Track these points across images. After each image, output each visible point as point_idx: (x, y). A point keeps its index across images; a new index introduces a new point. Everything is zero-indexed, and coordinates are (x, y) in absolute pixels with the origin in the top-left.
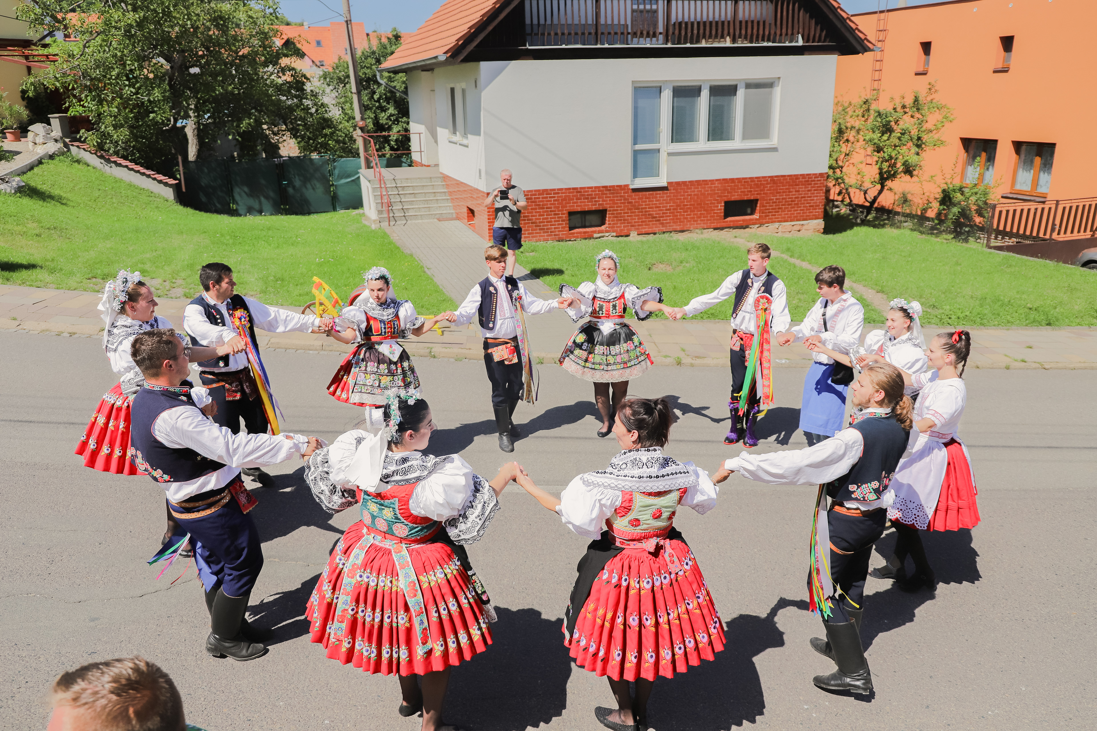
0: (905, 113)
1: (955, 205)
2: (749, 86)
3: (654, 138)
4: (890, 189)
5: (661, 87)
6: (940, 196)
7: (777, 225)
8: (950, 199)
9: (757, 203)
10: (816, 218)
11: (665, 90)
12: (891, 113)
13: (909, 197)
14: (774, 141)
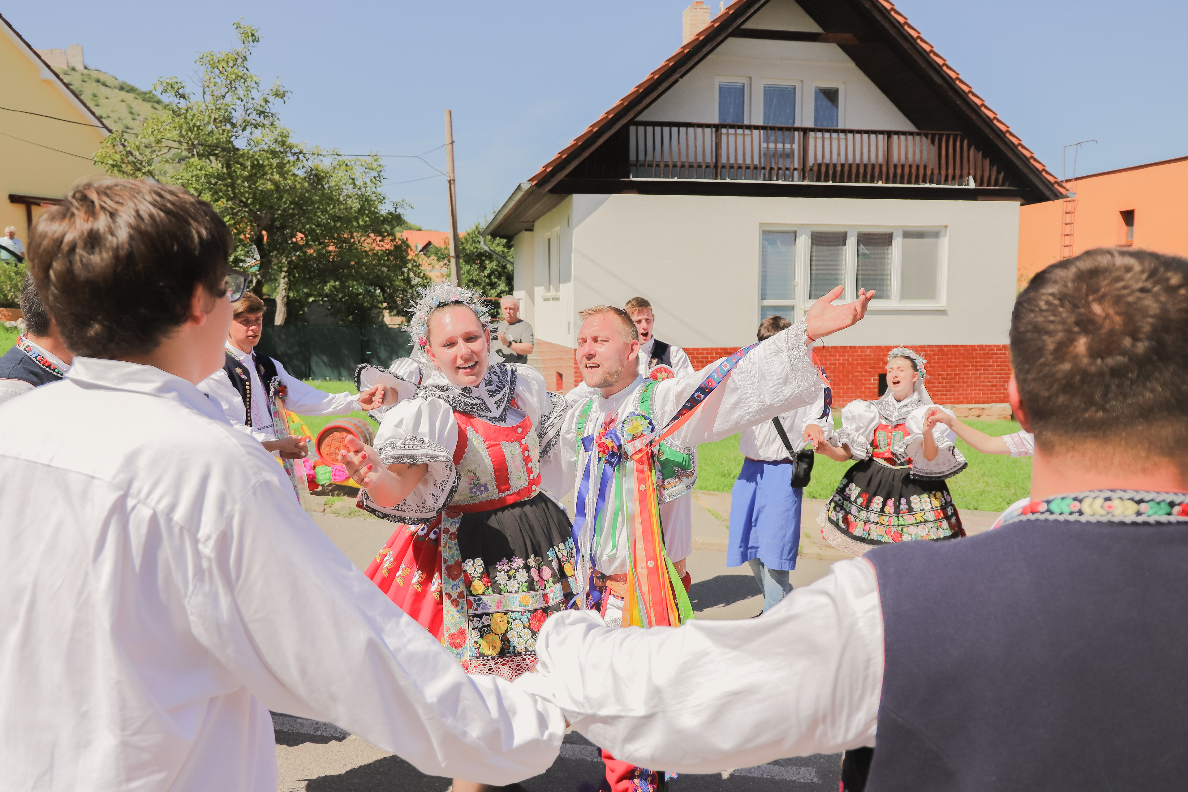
2: (907, 235)
3: (788, 292)
5: (795, 232)
10: (1001, 402)
11: (801, 235)
14: (942, 302)
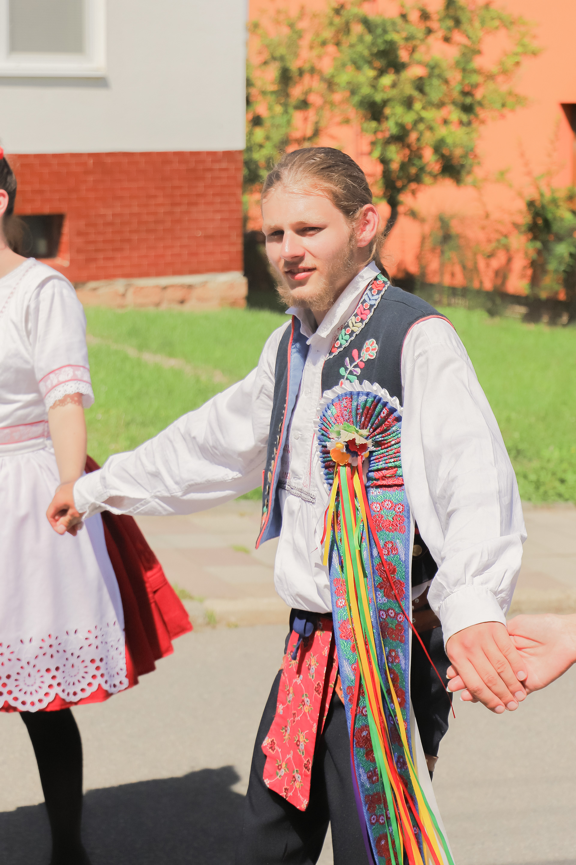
0: (429, 31)
1: (560, 239)
4: (413, 214)
6: (525, 219)
7: (120, 284)
8: (547, 224)
9: (60, 226)
10: (225, 269)
12: (394, 24)
13: (455, 228)
14: (97, 60)
